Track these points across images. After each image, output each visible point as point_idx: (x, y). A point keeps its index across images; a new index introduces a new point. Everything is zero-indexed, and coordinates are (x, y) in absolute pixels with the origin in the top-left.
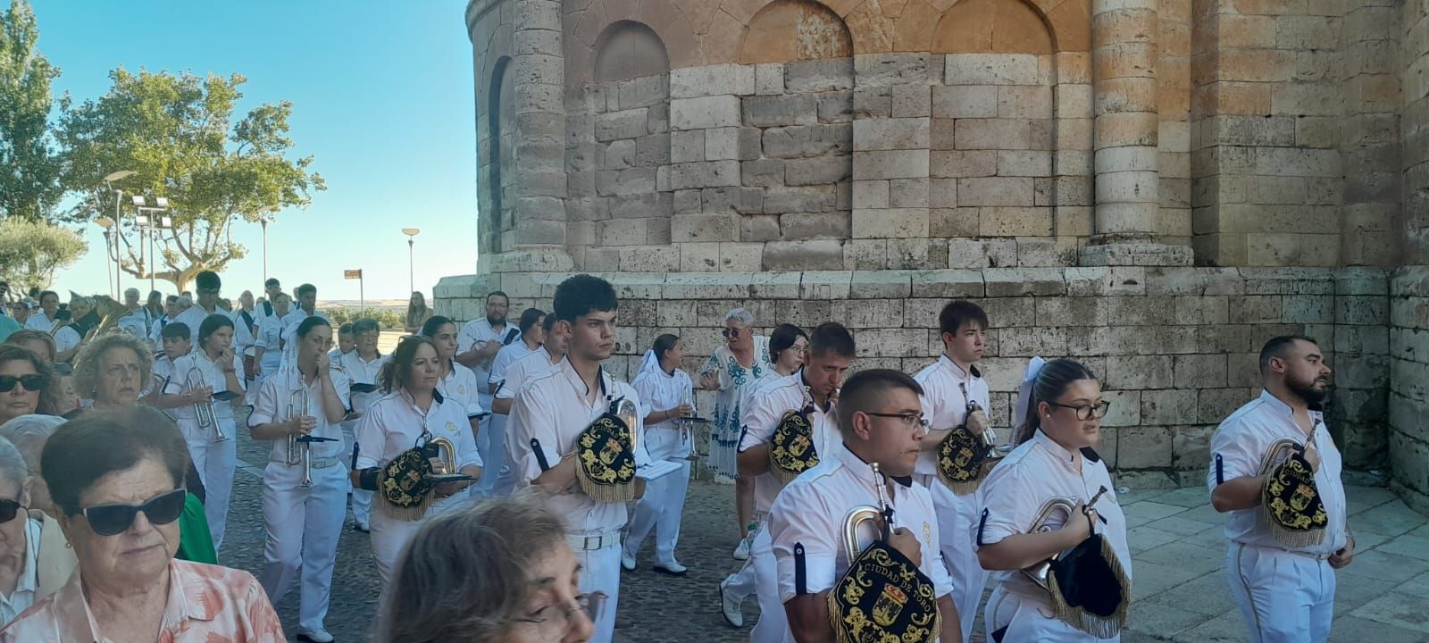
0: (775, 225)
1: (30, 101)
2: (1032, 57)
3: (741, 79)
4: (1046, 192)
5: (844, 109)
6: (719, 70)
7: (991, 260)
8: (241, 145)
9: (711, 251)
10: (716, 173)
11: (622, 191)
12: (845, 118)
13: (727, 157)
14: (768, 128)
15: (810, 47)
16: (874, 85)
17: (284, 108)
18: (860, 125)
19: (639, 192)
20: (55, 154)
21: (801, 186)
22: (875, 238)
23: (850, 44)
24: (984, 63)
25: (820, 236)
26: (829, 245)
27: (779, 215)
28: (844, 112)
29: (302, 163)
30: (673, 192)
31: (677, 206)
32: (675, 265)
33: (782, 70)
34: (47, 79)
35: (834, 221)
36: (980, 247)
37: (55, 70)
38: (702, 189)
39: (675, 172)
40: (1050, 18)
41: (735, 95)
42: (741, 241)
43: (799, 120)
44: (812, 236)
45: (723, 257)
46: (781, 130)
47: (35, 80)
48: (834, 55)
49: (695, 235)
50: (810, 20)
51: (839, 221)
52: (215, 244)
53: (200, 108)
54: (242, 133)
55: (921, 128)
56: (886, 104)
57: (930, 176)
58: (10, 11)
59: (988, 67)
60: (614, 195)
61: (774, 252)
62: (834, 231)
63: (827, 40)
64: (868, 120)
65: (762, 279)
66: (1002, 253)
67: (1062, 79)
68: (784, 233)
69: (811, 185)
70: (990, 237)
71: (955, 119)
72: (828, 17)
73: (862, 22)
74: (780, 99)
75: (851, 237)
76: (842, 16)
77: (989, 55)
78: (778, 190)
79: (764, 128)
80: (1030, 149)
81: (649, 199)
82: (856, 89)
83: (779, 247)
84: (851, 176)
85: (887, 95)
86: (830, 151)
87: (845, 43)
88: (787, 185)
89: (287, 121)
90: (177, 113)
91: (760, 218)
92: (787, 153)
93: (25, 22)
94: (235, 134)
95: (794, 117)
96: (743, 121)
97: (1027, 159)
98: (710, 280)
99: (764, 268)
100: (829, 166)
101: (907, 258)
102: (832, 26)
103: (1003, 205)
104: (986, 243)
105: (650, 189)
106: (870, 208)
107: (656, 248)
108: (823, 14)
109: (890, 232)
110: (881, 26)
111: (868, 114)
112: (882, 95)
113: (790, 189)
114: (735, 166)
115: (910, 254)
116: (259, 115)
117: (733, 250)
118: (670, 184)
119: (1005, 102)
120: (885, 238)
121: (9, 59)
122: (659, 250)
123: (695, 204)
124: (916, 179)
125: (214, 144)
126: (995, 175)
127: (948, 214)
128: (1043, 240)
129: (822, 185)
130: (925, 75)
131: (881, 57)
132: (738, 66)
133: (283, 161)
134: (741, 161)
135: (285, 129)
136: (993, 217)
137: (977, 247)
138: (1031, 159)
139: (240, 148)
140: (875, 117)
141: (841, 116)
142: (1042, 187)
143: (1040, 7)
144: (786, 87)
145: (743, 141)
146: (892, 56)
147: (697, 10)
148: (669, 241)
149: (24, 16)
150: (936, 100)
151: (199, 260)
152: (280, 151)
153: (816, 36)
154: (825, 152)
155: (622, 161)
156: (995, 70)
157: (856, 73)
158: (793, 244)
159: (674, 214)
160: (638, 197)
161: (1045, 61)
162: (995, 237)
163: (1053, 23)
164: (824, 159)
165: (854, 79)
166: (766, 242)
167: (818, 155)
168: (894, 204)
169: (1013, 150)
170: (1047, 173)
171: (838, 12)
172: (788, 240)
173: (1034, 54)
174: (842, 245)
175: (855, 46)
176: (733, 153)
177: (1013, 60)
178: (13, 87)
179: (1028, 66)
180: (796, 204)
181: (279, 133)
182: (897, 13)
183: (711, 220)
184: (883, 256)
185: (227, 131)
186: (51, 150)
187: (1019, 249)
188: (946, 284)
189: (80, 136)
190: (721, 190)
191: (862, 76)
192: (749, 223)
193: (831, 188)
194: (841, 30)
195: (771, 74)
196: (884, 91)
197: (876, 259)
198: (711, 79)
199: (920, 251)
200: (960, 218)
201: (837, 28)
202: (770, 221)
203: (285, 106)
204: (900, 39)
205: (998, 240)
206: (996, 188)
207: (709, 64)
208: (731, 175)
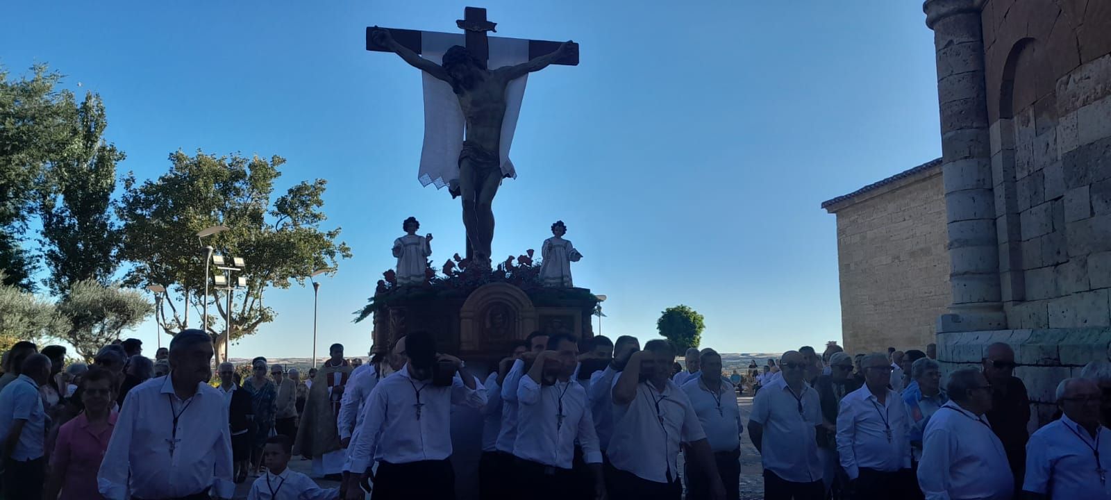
1: (97, 181)
8: (279, 218)
17: (319, 186)
20: (115, 228)
29: (331, 235)
34: (114, 162)
37: (120, 154)
47: (104, 161)
52: (251, 309)
53: (244, 186)
54: (283, 207)
58: (84, 104)
89: (322, 196)
90: (226, 190)
93: (96, 113)
94: (276, 210)
116: (296, 192)
121: (81, 144)
125: (256, 217)
133: (317, 233)
135: (319, 203)
139: (278, 222)
149: (95, 107)
151: (237, 323)
152: (314, 224)
178: (82, 169)
181: (314, 209)
185: (268, 207)
186: (112, 224)
189: (139, 212)
203: (321, 183)
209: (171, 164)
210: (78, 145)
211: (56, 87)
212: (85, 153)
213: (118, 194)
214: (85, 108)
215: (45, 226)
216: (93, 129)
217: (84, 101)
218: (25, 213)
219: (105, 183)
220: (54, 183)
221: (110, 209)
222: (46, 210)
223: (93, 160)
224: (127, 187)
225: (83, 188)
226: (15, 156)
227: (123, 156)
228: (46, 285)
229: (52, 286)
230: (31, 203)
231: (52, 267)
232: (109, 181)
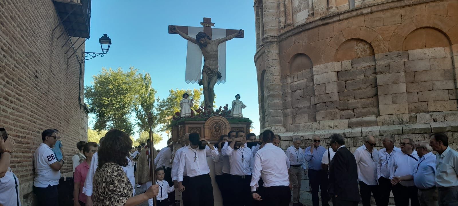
0: (352, 113)
2: (442, 48)
3: (337, 66)
4: (454, 95)
5: (373, 72)
6: (330, 64)
7: (434, 120)
9: (330, 123)
10: (330, 97)
11: (300, 106)
12: (374, 75)
13: (333, 91)
14: (347, 81)
15: (359, 53)
16: (383, 63)
18: (379, 77)
19: (305, 106)
21: (360, 99)
22: (388, 115)
23: (373, 51)
24: (423, 52)
25: (369, 115)
26: (372, 118)
27: (353, 109)
28: (373, 73)
30: (316, 105)
31: (318, 109)
32: (318, 128)
33: (350, 62)
35: (373, 110)
36: (429, 115)
38: (325, 103)
39: (316, 98)
40: (448, 34)
41: (335, 72)
42: (340, 119)
43: (358, 77)
44: (366, 116)
45: (334, 125)
46: (352, 81)
47: (151, 94)
48: (368, 55)
49: (324, 118)
50: (359, 45)
51: (375, 110)
55: (402, 76)
56: (388, 69)
57: (407, 92)
59: (425, 53)
60: (297, 108)
61: (352, 122)
62: (373, 113)
63: (365, 51)
64: (382, 75)
65: (348, 131)
66: (438, 117)
67: (454, 54)
68: (356, 115)
69: (364, 98)
70: (433, 112)
71: (414, 72)
72: (365, 43)
73: (377, 43)
74: (351, 71)
75: (380, 115)
76: (369, 42)
77: (425, 49)
78: (352, 101)
79: (346, 81)
80: (445, 80)
81: (308, 107)
82: (377, 65)
83: (354, 120)
84: (378, 94)
85: (388, 66)
86: (370, 87)
87: (371, 51)
88: (355, 99)
91: (347, 111)
92: (354, 88)
93: (149, 79)
95: (356, 76)
96: (338, 80)
97: (444, 83)
98: (329, 132)
99: (349, 127)
100: (370, 91)
101: (401, 120)
102: (366, 46)
103: (437, 100)
104: (431, 114)
105: (308, 104)
106: (386, 104)
107: (311, 123)
108: (363, 43)
109: (393, 112)
110: (383, 44)
111: (382, 73)
112: (386, 66)
113: (357, 100)
114: (337, 94)
115: (402, 119)
117: (337, 122)
118: (315, 102)
119: (433, 64)
120: (392, 114)
122: (313, 124)
123: (324, 108)
124: (402, 93)
126: (433, 90)
127: (415, 105)
128: (454, 112)
129: (368, 98)
130: (401, 58)
131: (384, 54)
132: (335, 62)
134: (338, 93)
136: (433, 104)
137: (428, 116)
138: (446, 83)
140: (384, 74)
141: (373, 75)
142: (451, 93)
143: (443, 30)
144: (352, 67)
145: (339, 86)
146: (388, 53)
147: (321, 47)
148: (315, 120)
150: (406, 66)
153: (361, 50)
154: (368, 87)
155: (299, 97)
156: (428, 54)
157: (376, 60)
158: (359, 119)
159: (317, 111)
160: (305, 107)
161: (447, 49)
162: (435, 112)
163: (449, 35)
164: (368, 89)
165: (376, 62)
166: (349, 119)
167: (365, 88)
168: (394, 102)
169: (438, 81)
170: (453, 87)
171: (368, 41)
172: (357, 117)
173: (443, 47)
174: (377, 118)
175: (375, 51)
176: (335, 90)
177: (435, 50)
178: (146, 97)
179: (441, 51)
180: (359, 105)
182: (389, 39)
183: (330, 113)
184: (392, 121)
187: (444, 116)
188: (416, 129)
190: (332, 102)
191: (378, 60)
192: (343, 113)
193: (371, 99)
194: (369, 47)
195: (347, 64)
196: (387, 65)
197: (390, 122)
198: (327, 67)
199: (406, 118)
200: (420, 106)
201: (368, 46)
202: (351, 112)
204: (391, 47)
205: (436, 112)
206: (433, 94)
207: (326, 63)
208: (335, 97)
209: (170, 93)
210: (144, 90)
211: (137, 73)
212: (146, 92)
213: (155, 104)
214: (145, 78)
215: (136, 115)
216: (148, 84)
217: (145, 76)
218: (131, 112)
219: (152, 101)
220: (138, 103)
221: (154, 108)
222: (136, 110)
223: (148, 94)
224: (158, 101)
225: (146, 102)
226: (127, 95)
227: (156, 92)
228: (138, 132)
229: (139, 133)
230: (132, 108)
231: (139, 127)
232: (153, 100)
